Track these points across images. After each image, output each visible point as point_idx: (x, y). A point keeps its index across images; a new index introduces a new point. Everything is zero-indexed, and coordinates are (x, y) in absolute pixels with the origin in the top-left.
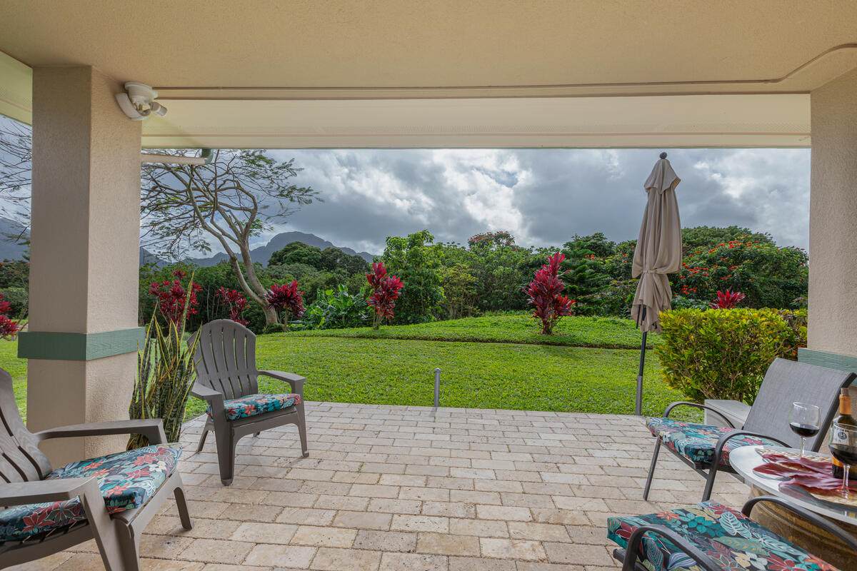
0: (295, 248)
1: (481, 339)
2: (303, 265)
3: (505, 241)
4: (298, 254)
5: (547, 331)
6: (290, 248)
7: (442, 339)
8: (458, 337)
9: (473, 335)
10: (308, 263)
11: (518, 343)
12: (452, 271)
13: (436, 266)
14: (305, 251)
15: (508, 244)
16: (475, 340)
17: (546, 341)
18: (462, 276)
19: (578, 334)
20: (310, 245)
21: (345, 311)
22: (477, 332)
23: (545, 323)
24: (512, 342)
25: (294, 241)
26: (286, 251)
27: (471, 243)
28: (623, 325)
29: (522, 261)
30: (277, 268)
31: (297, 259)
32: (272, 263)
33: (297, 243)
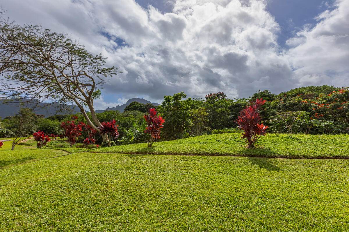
0: (134, 104)
1: (210, 153)
2: (137, 111)
3: (222, 97)
4: (135, 106)
5: (251, 146)
6: (132, 104)
7: (185, 154)
8: (196, 152)
9: (204, 150)
10: (140, 110)
11: (234, 155)
12: (197, 111)
13: (188, 109)
14: (138, 105)
15: (223, 98)
16: (206, 154)
17: (253, 154)
18: (202, 113)
19: (272, 148)
20: (140, 103)
21: (143, 133)
22: (207, 148)
23: (249, 141)
24: (230, 155)
25: (134, 101)
26: (131, 105)
27: (207, 98)
28: (298, 139)
29: (230, 105)
30: (127, 113)
31: (135, 108)
32: (125, 110)
33: (135, 102)
